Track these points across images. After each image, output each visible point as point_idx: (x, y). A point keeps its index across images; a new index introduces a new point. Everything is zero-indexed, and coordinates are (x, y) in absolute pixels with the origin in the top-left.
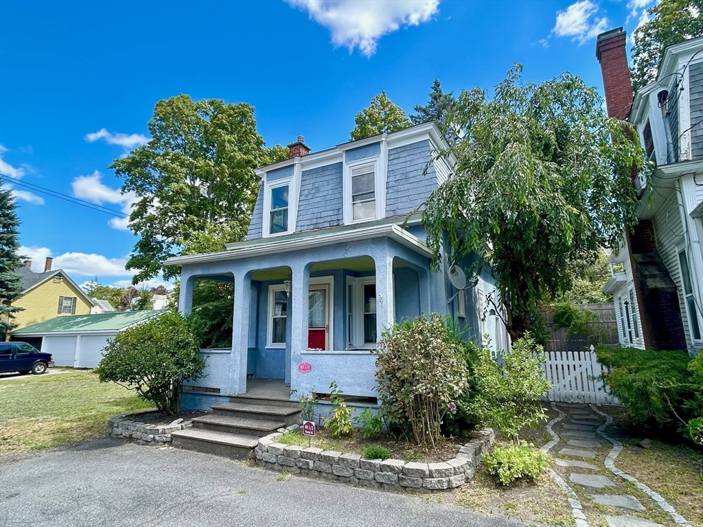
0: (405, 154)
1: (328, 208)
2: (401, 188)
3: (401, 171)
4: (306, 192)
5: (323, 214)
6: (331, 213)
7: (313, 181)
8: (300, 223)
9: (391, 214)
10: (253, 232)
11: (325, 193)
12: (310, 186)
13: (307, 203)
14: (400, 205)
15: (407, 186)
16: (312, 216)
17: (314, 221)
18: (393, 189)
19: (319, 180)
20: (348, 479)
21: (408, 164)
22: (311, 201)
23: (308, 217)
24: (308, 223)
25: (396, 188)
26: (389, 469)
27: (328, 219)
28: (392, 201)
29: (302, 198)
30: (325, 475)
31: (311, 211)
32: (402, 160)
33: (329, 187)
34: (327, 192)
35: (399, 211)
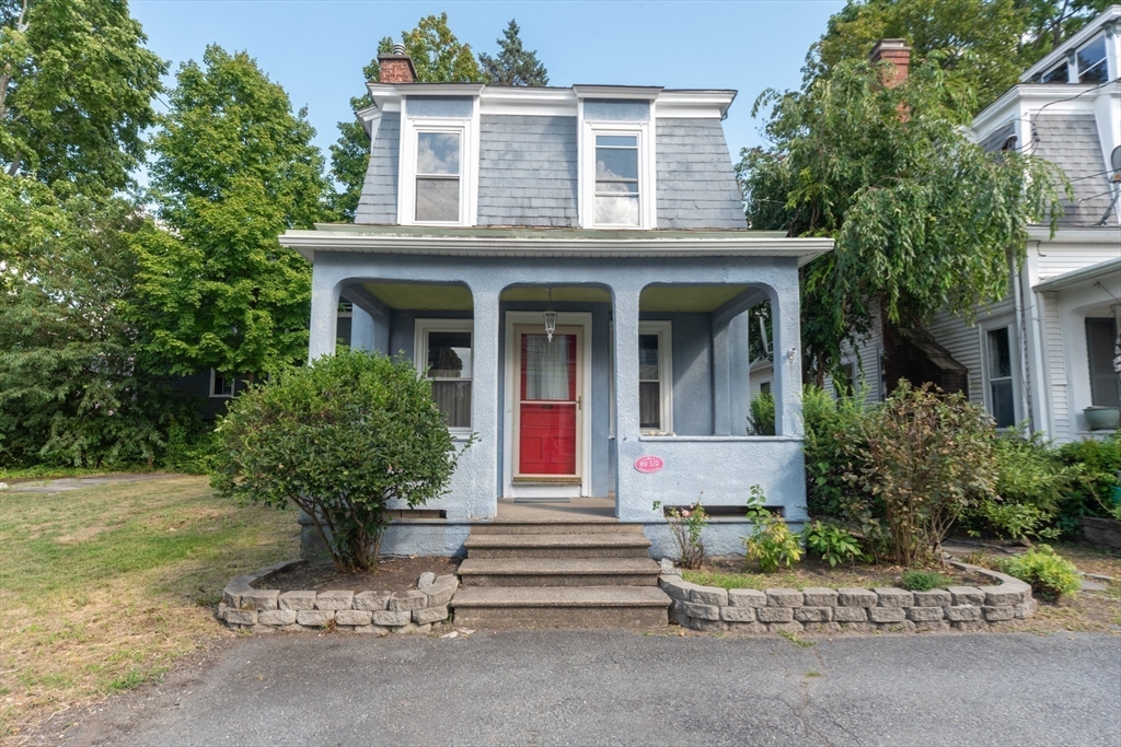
0: (681, 132)
1: (545, 193)
2: (680, 185)
3: (679, 158)
4: (494, 156)
5: (535, 203)
6: (552, 203)
7: (507, 137)
8: (486, 211)
9: (666, 224)
10: (371, 209)
11: (535, 165)
12: (502, 146)
13: (496, 174)
14: (681, 213)
15: (689, 185)
16: (512, 202)
17: (518, 212)
18: (667, 185)
19: (517, 137)
20: (898, 626)
21: (688, 149)
22: (508, 174)
23: (502, 201)
24: (503, 212)
25: (671, 184)
26: (967, 600)
27: (548, 213)
28: (666, 204)
29: (486, 164)
30: (855, 625)
31: (508, 192)
32: (676, 140)
33: (544, 156)
34: (541, 164)
35: (680, 222)
